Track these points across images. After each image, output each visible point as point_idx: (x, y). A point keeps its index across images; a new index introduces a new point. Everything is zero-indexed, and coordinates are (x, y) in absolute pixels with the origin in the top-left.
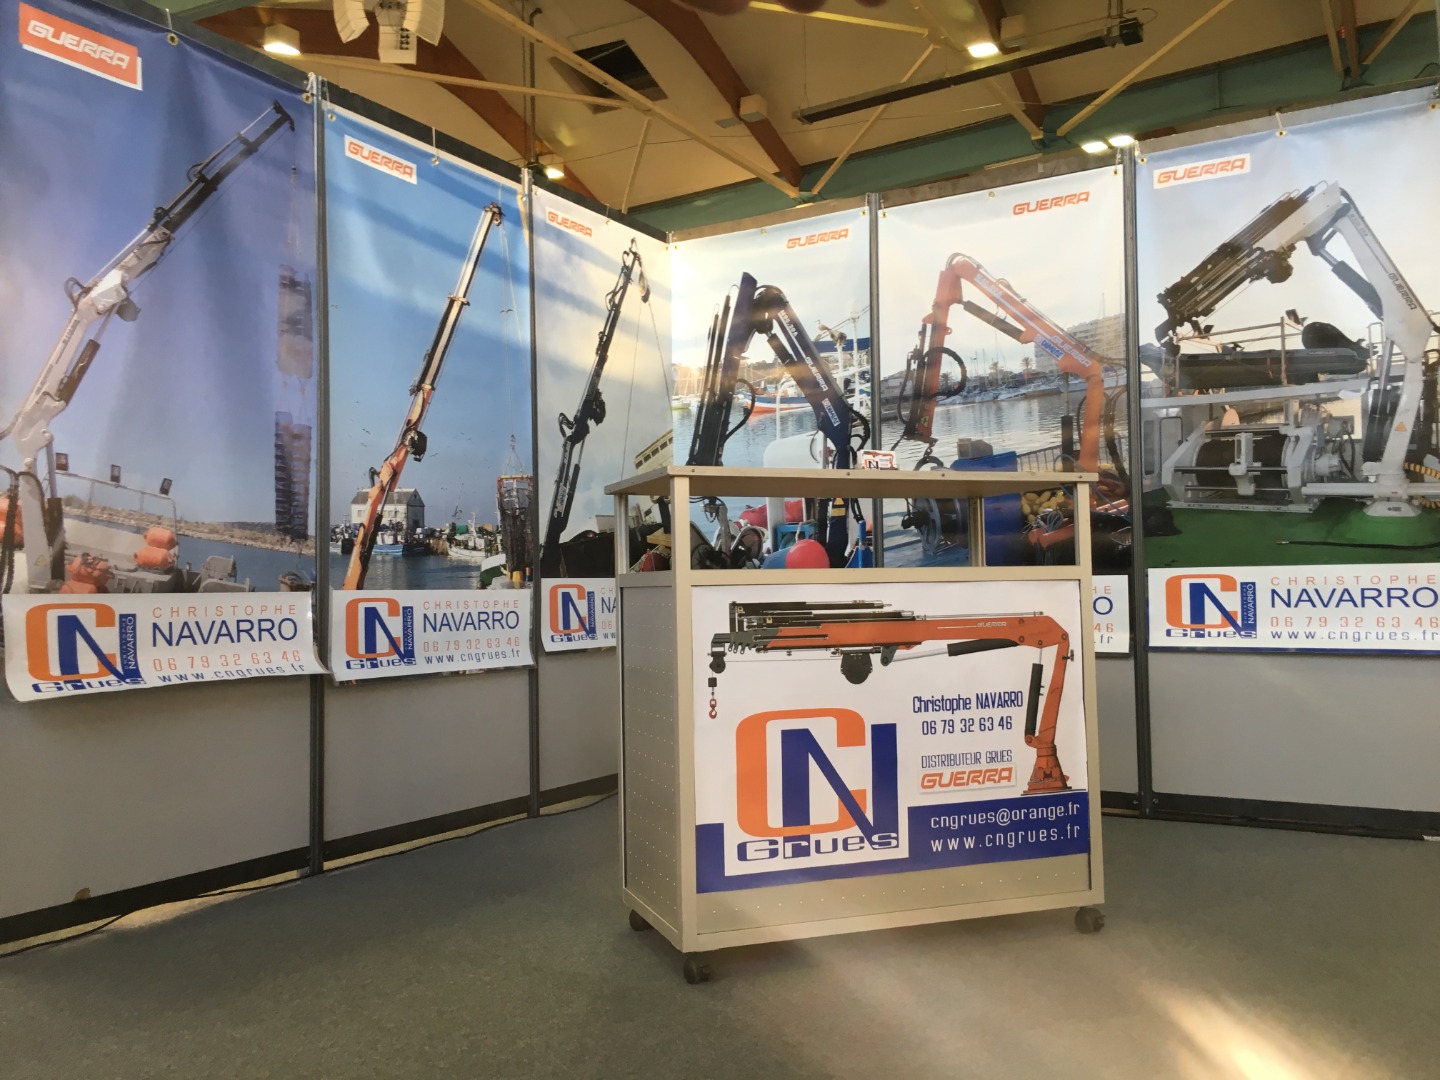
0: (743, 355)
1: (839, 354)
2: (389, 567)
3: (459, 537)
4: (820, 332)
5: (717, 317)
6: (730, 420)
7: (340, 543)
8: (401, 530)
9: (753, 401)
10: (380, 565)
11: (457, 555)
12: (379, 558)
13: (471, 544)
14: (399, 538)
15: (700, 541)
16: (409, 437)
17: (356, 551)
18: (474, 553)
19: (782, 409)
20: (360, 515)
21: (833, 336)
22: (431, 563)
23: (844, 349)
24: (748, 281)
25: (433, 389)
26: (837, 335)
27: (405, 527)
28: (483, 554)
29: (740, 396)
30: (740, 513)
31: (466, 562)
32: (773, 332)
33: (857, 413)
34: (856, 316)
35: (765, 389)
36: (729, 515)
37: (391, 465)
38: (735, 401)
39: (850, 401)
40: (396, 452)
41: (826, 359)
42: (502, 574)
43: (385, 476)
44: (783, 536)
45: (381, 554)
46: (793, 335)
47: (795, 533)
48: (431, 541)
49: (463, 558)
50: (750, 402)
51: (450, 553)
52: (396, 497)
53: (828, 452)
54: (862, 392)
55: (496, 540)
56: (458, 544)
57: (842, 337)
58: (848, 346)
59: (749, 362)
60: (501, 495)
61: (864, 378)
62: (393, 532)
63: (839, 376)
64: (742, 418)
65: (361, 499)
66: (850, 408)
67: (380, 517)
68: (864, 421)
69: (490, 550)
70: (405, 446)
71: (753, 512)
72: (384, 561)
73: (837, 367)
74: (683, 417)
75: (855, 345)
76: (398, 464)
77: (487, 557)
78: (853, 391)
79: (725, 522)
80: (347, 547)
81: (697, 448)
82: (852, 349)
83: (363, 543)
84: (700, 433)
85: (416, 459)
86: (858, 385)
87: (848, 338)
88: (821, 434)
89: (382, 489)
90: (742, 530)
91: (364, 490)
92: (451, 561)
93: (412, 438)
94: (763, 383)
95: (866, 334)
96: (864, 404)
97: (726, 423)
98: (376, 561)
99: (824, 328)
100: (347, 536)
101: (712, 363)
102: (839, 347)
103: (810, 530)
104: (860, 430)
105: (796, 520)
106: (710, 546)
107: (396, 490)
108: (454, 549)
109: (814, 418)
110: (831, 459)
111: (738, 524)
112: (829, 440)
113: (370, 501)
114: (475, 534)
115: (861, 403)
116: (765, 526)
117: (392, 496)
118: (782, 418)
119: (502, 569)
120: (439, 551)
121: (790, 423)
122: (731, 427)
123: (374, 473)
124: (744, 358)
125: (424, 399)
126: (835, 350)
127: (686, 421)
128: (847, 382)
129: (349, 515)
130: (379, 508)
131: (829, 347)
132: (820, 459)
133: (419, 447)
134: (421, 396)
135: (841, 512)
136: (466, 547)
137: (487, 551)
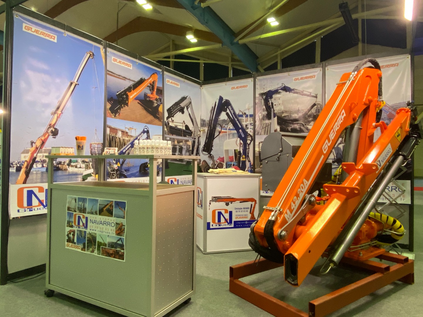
0: (219, 117)
1: (244, 118)
2: (39, 176)
3: (72, 164)
4: (239, 112)
5: (213, 107)
6: (215, 134)
7: (15, 168)
8: (45, 162)
9: (221, 129)
10: (35, 175)
11: (71, 170)
12: (35, 172)
13: (78, 166)
14: (44, 165)
15: (207, 165)
16: (50, 130)
17: (23, 170)
18: (80, 169)
19: (228, 132)
20: (26, 158)
21: (242, 113)
22: (60, 173)
23: (246, 117)
24: (221, 98)
25: (62, 113)
26: (243, 113)
27: (47, 161)
28: (84, 169)
29: (218, 128)
30: (217, 159)
31: (76, 172)
32: (227, 112)
33: (249, 134)
34: (249, 108)
35: (225, 126)
36: (215, 159)
37: (42, 140)
38: (217, 129)
39: (247, 131)
40: (44, 135)
41: (241, 119)
42: (92, 176)
43: (38, 144)
44: (228, 165)
45: (36, 171)
46: (232, 112)
47: (231, 164)
48: (60, 166)
49: (74, 171)
50: (220, 130)
51: (68, 169)
52: (43, 151)
53: (241, 144)
54: (250, 128)
55: (89, 164)
56: (72, 166)
57: (245, 114)
58: (247, 116)
59: (221, 119)
60: (91, 149)
61: (251, 125)
62: (41, 163)
63: (244, 124)
64: (218, 134)
65: (26, 152)
66: (247, 133)
67: (35, 158)
68: (251, 136)
69: (87, 167)
70: (48, 133)
71: (221, 158)
72: (37, 174)
73: (244, 121)
74: (203, 133)
75: (249, 116)
76: (44, 139)
77: (86, 170)
78: (248, 128)
79: (214, 161)
80: (19, 169)
81: (207, 141)
82: (248, 117)
83: (27, 167)
84: (208, 137)
85: (54, 138)
86: (249, 126)
87: (247, 114)
88: (239, 139)
89: (37, 148)
90: (218, 163)
91: (28, 149)
92: (69, 172)
93: (52, 131)
94: (224, 125)
95: (252, 113)
96: (251, 132)
97: (214, 135)
98: (33, 173)
99: (240, 111)
100: (18, 165)
101: (211, 119)
102: (244, 116)
103: (236, 164)
104: (250, 138)
105: (232, 161)
106: (209, 166)
107: (43, 148)
108: (70, 167)
109: (237, 135)
110: (242, 145)
111: (217, 161)
112: (241, 140)
113: (30, 153)
114: (80, 163)
115: (250, 131)
116: (224, 162)
117: (42, 150)
118: (228, 134)
119: (92, 174)
120: (63, 169)
121: (231, 136)
122: (215, 136)
123: (32, 143)
124: (219, 118)
125: (57, 117)
126: (243, 117)
127: (204, 134)
128: (246, 126)
129: (20, 157)
130: (35, 155)
131: (242, 116)
132: (239, 145)
133: (55, 133)
134: (56, 115)
135: (244, 159)
136: (76, 167)
137: (86, 168)
